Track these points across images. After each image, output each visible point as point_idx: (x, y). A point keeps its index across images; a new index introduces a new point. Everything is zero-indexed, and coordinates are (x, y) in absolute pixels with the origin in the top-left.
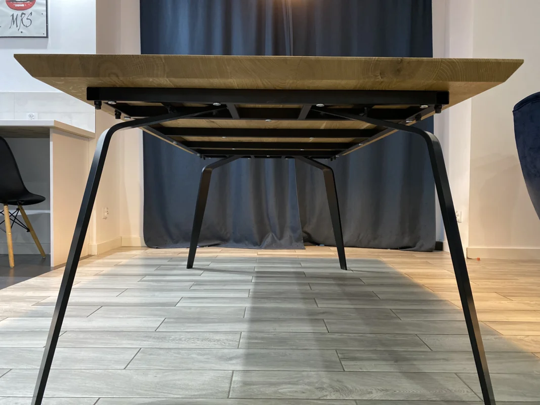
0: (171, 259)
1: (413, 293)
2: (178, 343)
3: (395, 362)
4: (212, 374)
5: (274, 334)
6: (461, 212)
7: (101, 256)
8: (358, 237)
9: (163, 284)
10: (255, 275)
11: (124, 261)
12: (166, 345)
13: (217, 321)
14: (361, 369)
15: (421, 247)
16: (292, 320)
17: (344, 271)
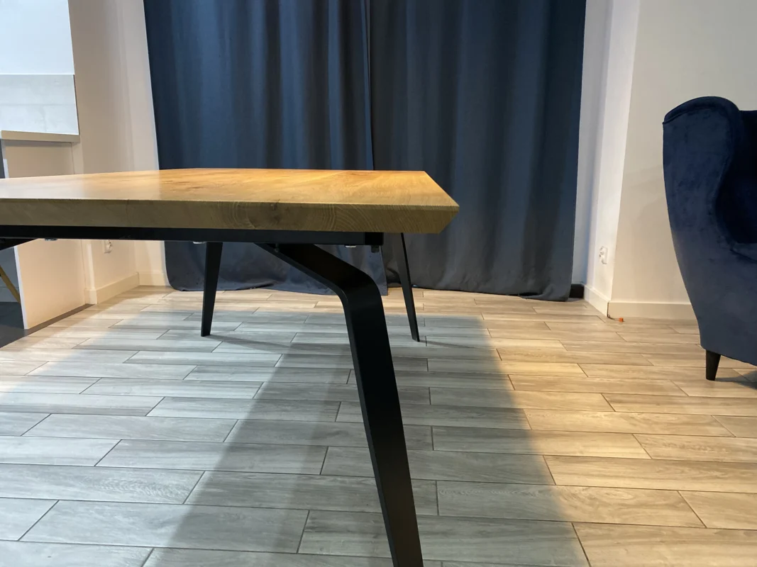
0: (192, 314)
1: (483, 393)
2: (111, 492)
3: (374, 537)
4: (123, 553)
5: (245, 477)
6: (607, 249)
7: (103, 305)
8: (464, 278)
9: (155, 368)
10: (286, 352)
11: (125, 319)
12: (95, 495)
13: (185, 447)
14: (321, 549)
15: (549, 294)
16: (284, 447)
17: (415, 344)
